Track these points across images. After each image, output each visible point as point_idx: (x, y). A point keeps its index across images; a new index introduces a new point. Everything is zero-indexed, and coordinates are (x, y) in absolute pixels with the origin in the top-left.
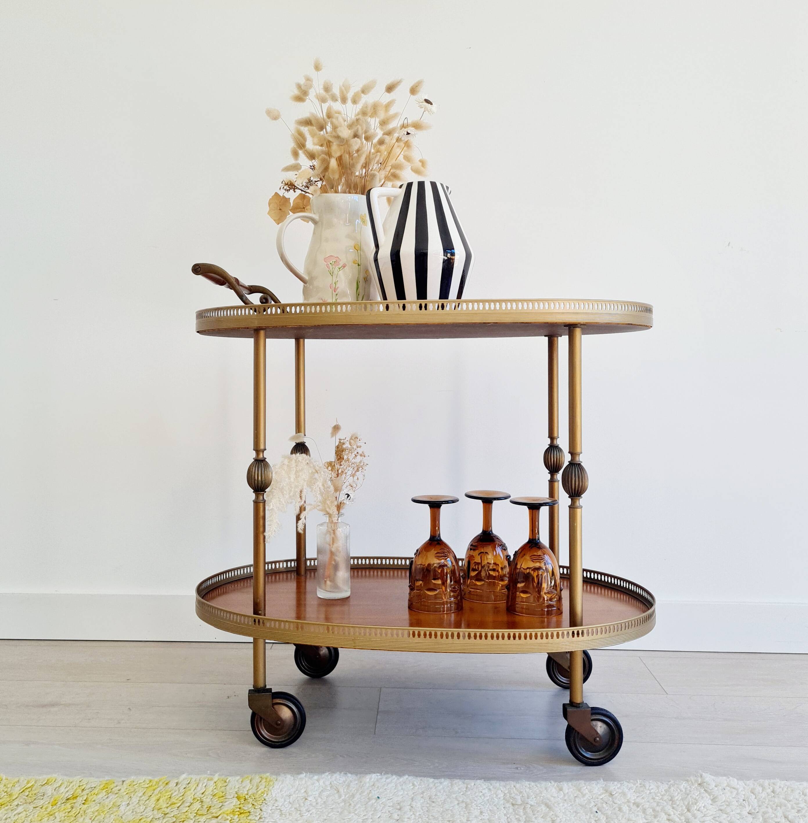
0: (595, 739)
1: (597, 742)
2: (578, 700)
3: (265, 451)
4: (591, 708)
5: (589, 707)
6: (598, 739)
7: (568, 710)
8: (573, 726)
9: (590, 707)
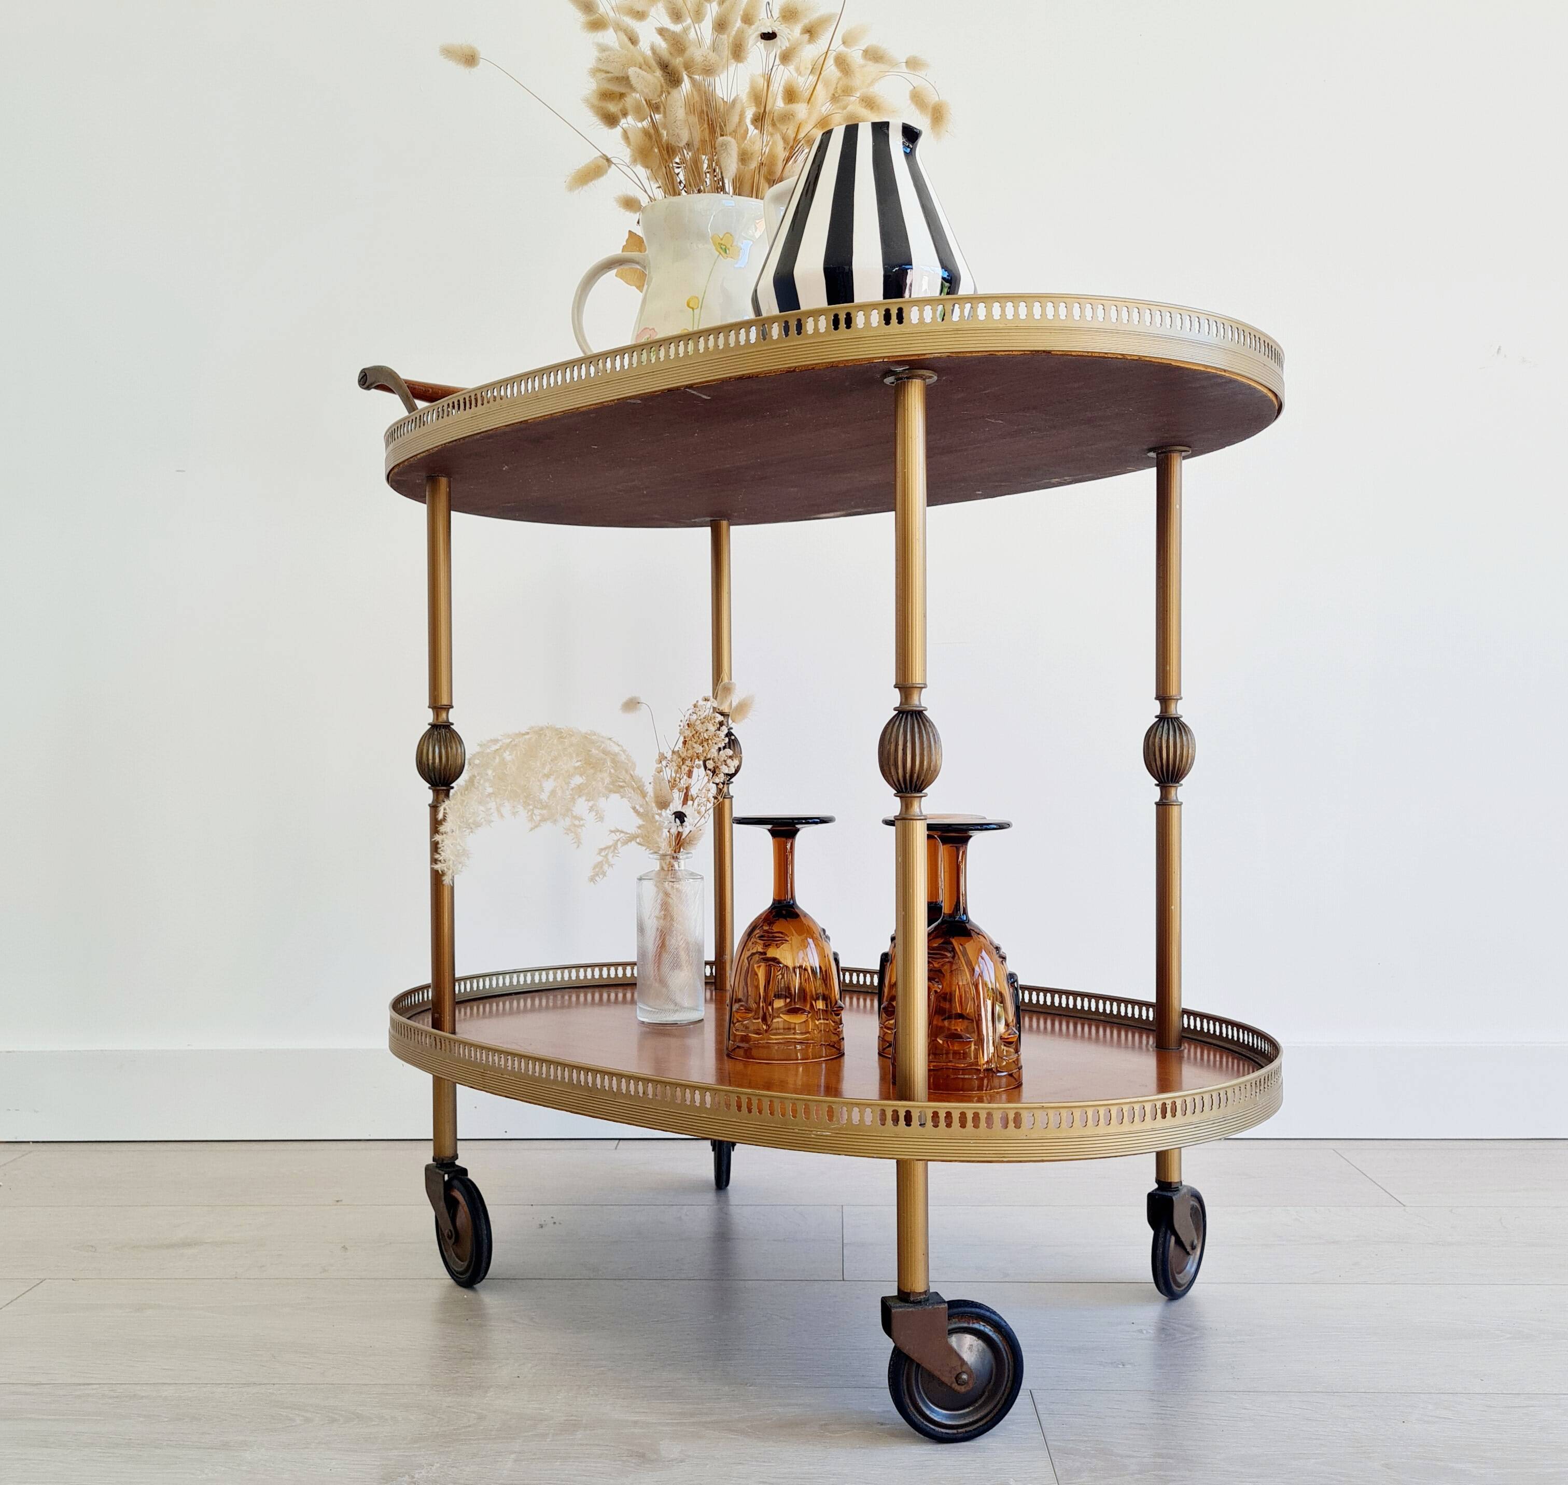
0: (958, 1377)
1: (965, 1383)
2: (919, 1287)
3: (451, 710)
4: (949, 1302)
5: (944, 1302)
6: (965, 1377)
7: (893, 1311)
8: (907, 1349)
9: (947, 1300)
